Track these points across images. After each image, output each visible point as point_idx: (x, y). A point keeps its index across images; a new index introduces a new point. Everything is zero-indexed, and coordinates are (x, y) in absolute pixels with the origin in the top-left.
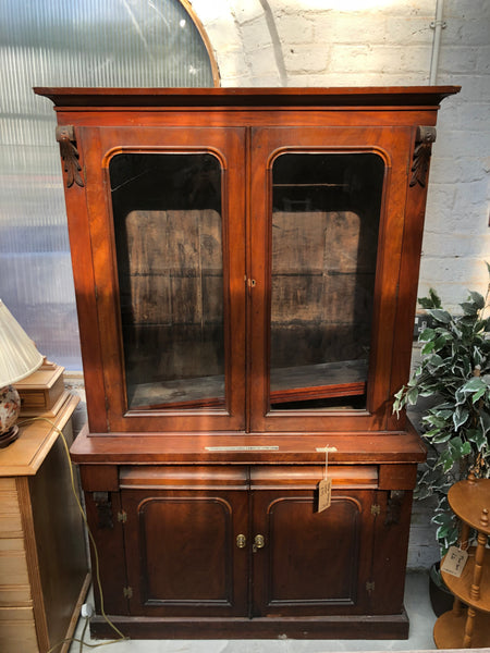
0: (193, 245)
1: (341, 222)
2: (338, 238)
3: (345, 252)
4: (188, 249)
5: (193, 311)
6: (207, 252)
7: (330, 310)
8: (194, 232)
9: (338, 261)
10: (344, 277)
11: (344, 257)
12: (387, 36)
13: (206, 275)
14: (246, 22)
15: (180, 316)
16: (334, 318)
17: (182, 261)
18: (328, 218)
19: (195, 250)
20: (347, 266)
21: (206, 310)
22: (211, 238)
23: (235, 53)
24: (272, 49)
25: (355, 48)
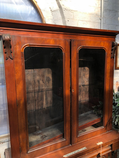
0: (43, 80)
1: (84, 70)
2: (84, 75)
3: (86, 79)
4: (41, 82)
5: (42, 104)
6: (47, 82)
7: (83, 97)
8: (43, 76)
9: (84, 82)
10: (86, 86)
11: (86, 80)
12: (91, 20)
13: (47, 91)
14: (54, 11)
15: (38, 106)
16: (84, 99)
17: (39, 86)
18: (81, 69)
19: (43, 82)
20: (86, 83)
21: (47, 103)
22: (49, 77)
23: (51, 19)
24: (62, 20)
25: (84, 22)
